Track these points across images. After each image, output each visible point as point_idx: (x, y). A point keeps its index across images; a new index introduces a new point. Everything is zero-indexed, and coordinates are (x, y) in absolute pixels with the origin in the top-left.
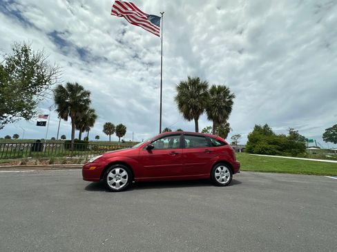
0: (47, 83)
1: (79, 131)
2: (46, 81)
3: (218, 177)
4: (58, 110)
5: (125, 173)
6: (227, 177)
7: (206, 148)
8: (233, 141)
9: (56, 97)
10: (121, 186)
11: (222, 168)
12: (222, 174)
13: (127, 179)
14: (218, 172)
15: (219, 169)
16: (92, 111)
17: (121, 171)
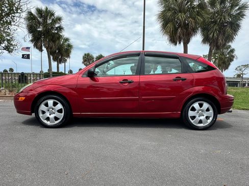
0: (19, 11)
1: (56, 63)
2: (17, 9)
3: (193, 118)
4: (32, 41)
5: (59, 106)
6: (207, 118)
7: (178, 75)
8: (238, 72)
9: (28, 26)
10: (57, 122)
11: (201, 105)
12: (201, 112)
13: (63, 114)
14: (193, 109)
15: (196, 105)
16: (67, 40)
17: (55, 104)
